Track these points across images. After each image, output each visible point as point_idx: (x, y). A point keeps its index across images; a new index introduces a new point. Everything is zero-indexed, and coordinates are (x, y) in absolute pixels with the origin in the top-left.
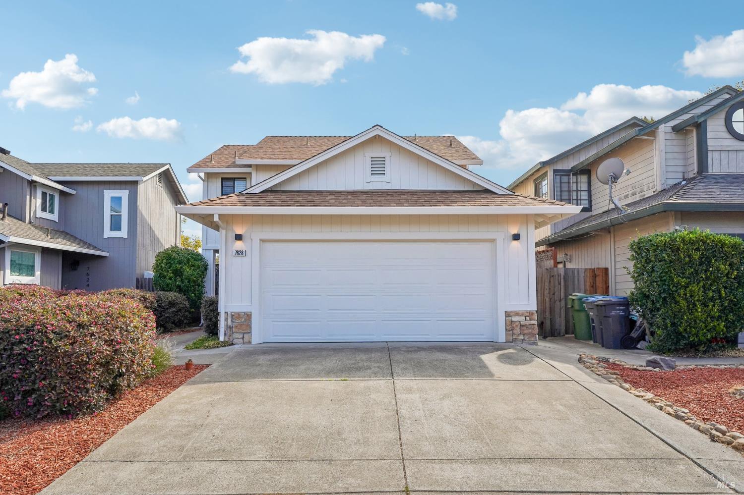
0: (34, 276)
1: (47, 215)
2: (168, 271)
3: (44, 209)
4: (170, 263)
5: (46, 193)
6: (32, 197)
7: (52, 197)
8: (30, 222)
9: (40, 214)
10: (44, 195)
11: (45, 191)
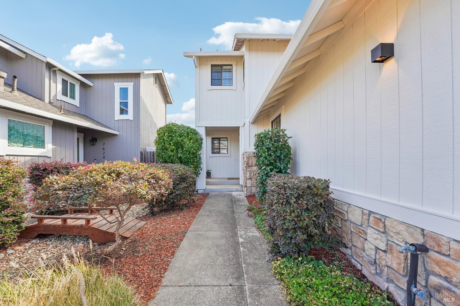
0: (44, 148)
1: (68, 99)
2: (170, 144)
3: (65, 93)
4: (171, 136)
5: (68, 82)
6: (52, 81)
7: (73, 86)
8: (50, 103)
9: (60, 97)
10: (64, 82)
11: (66, 78)
